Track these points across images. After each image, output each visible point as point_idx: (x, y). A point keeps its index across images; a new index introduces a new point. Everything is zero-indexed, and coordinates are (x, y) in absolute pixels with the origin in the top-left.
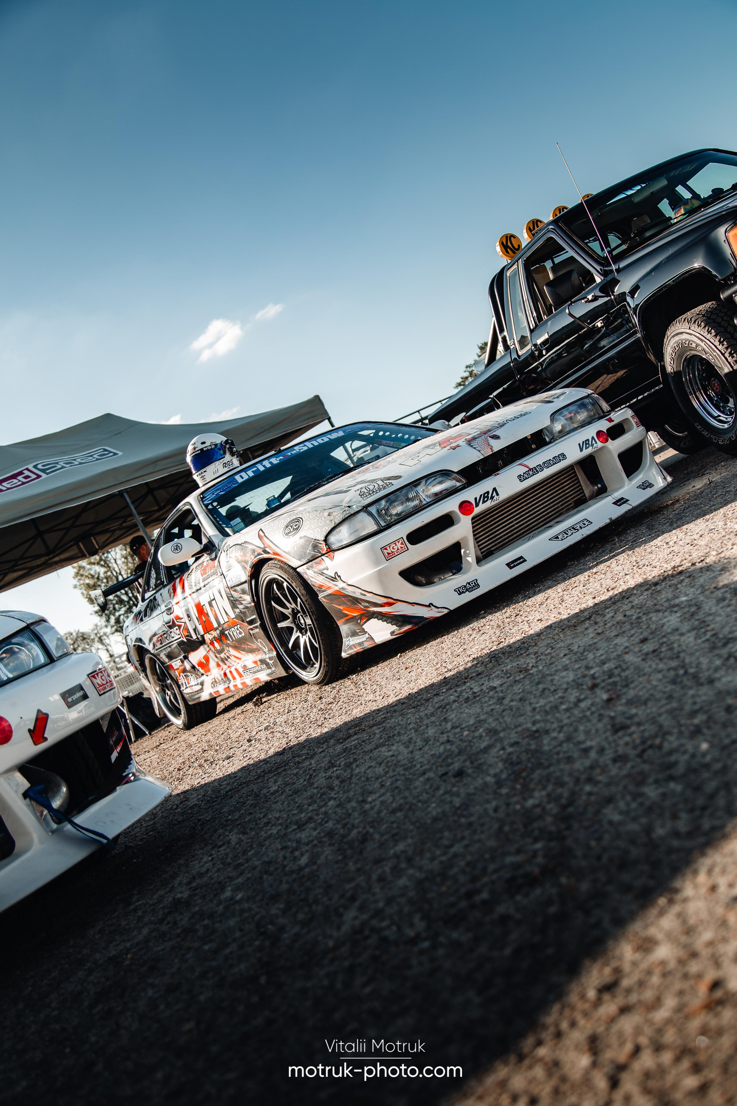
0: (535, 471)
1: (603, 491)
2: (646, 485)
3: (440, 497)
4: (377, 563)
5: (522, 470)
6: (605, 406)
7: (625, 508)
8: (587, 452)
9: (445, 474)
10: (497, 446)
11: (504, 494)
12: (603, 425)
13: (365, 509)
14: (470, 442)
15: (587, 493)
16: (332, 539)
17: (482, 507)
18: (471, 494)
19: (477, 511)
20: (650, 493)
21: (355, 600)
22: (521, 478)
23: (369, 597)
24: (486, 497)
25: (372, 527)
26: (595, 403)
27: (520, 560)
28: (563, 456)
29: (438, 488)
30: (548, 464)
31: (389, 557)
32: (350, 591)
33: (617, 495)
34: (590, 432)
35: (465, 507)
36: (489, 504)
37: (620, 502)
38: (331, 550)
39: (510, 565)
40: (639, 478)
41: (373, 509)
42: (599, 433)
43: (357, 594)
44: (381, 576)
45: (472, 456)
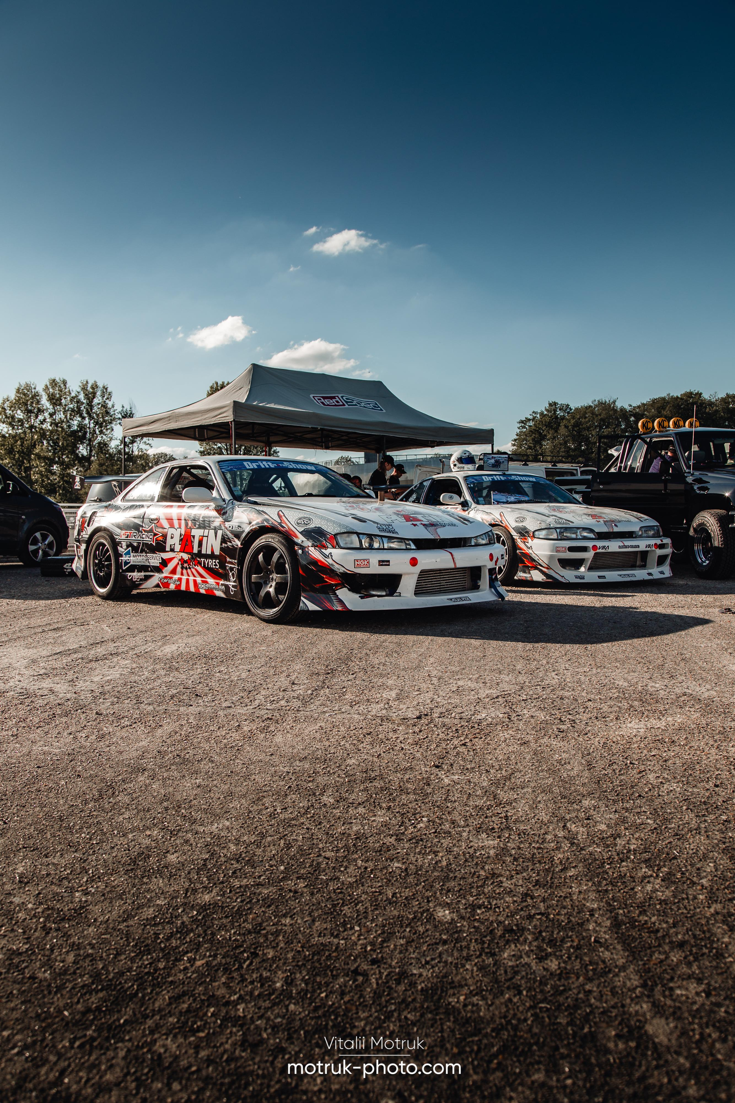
0: (626, 547)
1: (644, 566)
2: (662, 573)
3: (585, 538)
4: (552, 551)
5: (621, 544)
6: (661, 533)
7: (650, 577)
8: (647, 549)
9: (591, 531)
10: (616, 529)
11: (610, 550)
12: (659, 542)
13: (556, 528)
14: (605, 522)
15: (638, 563)
16: (536, 533)
17: (600, 551)
18: (599, 544)
19: (598, 551)
20: (662, 576)
21: (535, 561)
22: (620, 547)
23: (540, 562)
24: (604, 547)
25: (555, 536)
26: (658, 531)
27: (604, 577)
28: (638, 546)
29: (585, 534)
30: (632, 547)
31: (557, 551)
32: (533, 556)
33: (650, 571)
34: (652, 542)
35: (595, 547)
36: (604, 551)
37: (650, 574)
38: (534, 536)
39: (599, 577)
40: (660, 569)
41: (558, 530)
42: (656, 544)
43: (536, 558)
44: (551, 557)
45: (605, 529)
